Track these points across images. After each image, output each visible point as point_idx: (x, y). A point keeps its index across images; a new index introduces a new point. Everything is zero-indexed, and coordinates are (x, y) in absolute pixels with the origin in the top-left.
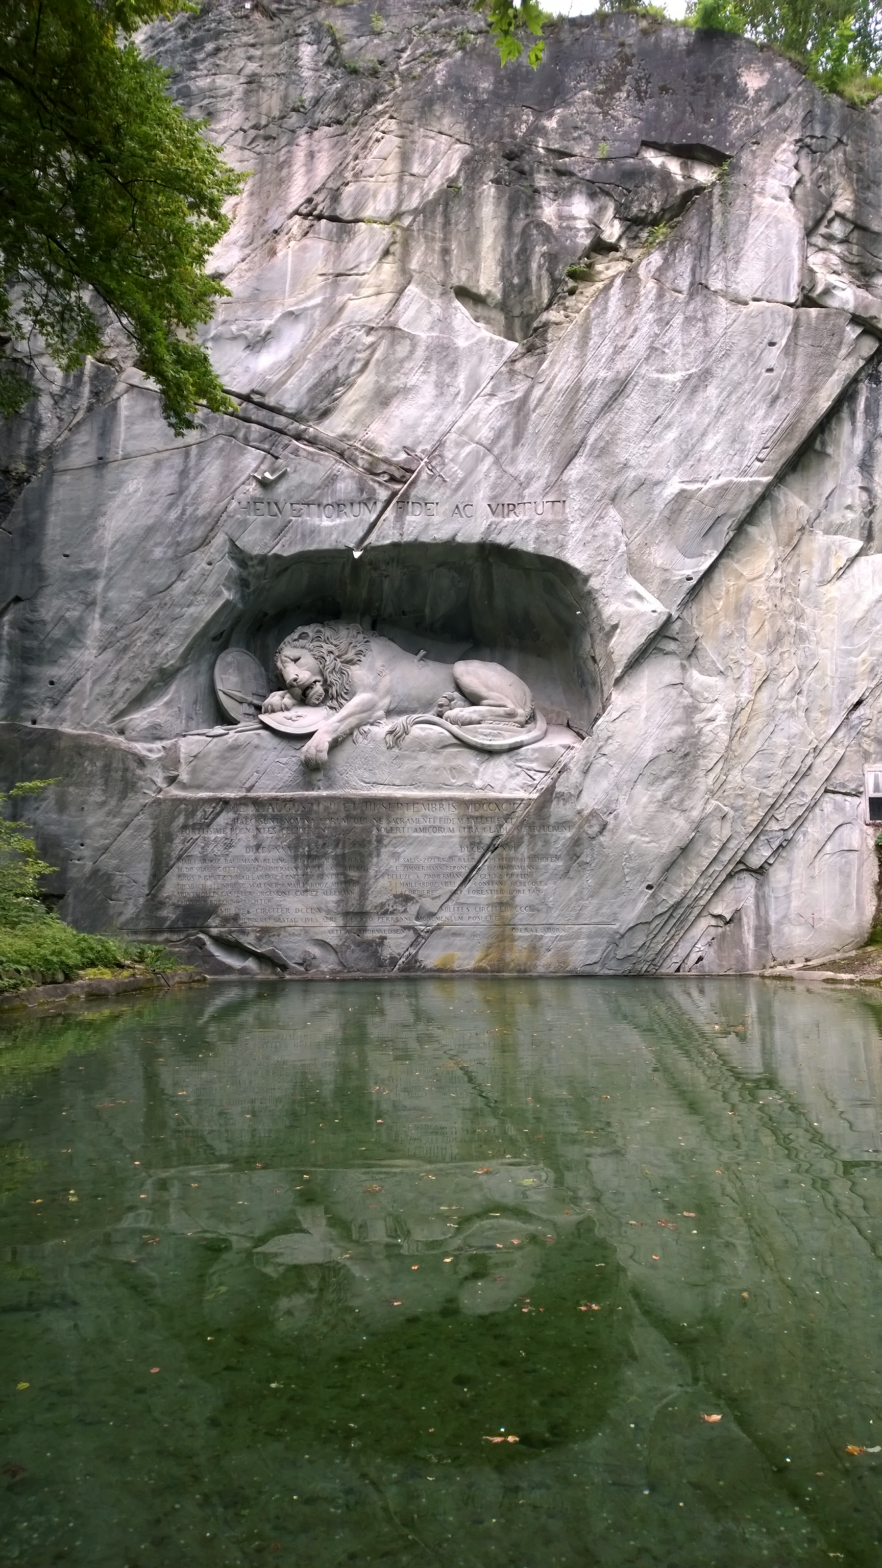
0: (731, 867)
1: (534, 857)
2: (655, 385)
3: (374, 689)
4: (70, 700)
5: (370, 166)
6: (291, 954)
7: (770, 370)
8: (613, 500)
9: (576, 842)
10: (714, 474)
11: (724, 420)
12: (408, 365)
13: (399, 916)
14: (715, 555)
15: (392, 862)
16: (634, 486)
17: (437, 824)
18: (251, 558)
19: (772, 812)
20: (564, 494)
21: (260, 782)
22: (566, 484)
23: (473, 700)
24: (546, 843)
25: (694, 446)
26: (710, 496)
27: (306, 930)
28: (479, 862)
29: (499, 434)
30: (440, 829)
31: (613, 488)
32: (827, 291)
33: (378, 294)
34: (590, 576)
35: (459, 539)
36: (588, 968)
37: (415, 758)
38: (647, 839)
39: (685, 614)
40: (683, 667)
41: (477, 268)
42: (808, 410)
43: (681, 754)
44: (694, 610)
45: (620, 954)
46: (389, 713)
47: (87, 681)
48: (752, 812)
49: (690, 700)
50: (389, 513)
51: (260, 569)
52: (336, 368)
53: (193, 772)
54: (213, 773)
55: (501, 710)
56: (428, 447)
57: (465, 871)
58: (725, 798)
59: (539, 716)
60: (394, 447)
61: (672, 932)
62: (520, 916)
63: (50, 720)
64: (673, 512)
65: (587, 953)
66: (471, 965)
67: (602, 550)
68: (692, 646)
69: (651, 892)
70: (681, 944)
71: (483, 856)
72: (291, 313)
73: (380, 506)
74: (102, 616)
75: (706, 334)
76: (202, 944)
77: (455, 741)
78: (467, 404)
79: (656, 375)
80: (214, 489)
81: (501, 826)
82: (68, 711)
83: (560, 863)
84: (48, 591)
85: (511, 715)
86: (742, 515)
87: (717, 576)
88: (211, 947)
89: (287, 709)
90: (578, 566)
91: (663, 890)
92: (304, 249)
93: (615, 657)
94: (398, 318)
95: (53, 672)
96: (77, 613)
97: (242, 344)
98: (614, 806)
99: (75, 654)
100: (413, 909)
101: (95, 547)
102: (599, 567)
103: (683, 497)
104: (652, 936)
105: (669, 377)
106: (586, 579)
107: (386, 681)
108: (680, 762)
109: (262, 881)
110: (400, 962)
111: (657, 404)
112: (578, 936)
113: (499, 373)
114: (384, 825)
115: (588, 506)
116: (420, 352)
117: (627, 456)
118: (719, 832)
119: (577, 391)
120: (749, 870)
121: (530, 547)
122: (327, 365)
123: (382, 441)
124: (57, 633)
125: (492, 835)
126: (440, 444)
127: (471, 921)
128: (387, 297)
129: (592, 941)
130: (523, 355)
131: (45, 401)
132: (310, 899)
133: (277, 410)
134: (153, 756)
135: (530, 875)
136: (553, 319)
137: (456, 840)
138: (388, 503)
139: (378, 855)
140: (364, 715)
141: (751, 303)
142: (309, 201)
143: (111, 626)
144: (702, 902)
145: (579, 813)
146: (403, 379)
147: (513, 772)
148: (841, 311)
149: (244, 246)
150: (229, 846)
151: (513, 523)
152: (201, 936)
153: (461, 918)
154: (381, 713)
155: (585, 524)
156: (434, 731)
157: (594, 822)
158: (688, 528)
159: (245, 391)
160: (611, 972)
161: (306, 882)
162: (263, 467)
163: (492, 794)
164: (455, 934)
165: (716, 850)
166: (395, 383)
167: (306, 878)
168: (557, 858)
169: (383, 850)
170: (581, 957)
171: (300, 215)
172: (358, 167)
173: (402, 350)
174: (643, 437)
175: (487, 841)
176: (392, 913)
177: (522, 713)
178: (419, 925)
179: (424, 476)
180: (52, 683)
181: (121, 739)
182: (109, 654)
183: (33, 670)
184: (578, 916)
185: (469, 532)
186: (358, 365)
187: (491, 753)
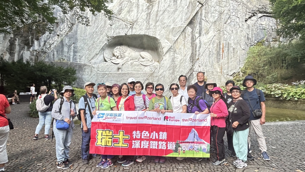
2: (169, 11)
3: (128, 56)
4: (82, 58)
7: (186, 9)
8: (163, 28)
9: (158, 79)
10: (178, 24)
11: (179, 16)
14: (178, 37)
16: (166, 26)
18: (109, 37)
21: (111, 71)
22: (156, 26)
23: (143, 58)
24: (154, 79)
25: (175, 20)
26: (177, 28)
28: (144, 82)
29: (147, 18)
30: (138, 77)
31: (163, 26)
37: (135, 67)
40: (174, 53)
42: (191, 15)
44: (175, 45)
46: (130, 60)
47: (85, 55)
49: (174, 58)
50: (130, 30)
51: (111, 38)
52: (122, 7)
53: (101, 69)
54: (104, 69)
55: (147, 60)
56: (136, 20)
59: (153, 60)
60: (130, 19)
63: (79, 62)
64: (172, 30)
68: (175, 50)
73: (129, 29)
78: (141, 13)
79: (169, 9)
80: (103, 26)
81: (147, 77)
82: (82, 60)
83: (156, 82)
84: (78, 42)
85: (149, 60)
86: (182, 31)
87: (178, 40)
89: (115, 60)
90: (158, 38)
93: (164, 52)
95: (79, 54)
96: (83, 45)
98: (163, 74)
99: (83, 51)
101: (85, 35)
102: (161, 38)
103: (173, 28)
105: (172, 10)
106: (159, 40)
107: (130, 55)
108: (173, 67)
111: (170, 14)
113: (146, 8)
116: (134, 5)
117: (165, 22)
119: (158, 12)
121: (151, 35)
122: (120, 7)
124: (80, 48)
126: (138, 19)
130: (150, 6)
134: (95, 67)
137: (141, 79)
140: (127, 60)
143: (88, 47)
145: (158, 75)
146: (132, 9)
147: (149, 69)
150: (107, 80)
151: (149, 31)
154: (129, 60)
155: (159, 32)
156: (137, 63)
158: (174, 33)
162: (111, 22)
163: (146, 72)
175: (145, 79)
177: (150, 60)
179: (135, 24)
180: (79, 56)
181: (90, 64)
182: (88, 51)
183: (76, 54)
185: (142, 33)
186: (125, 7)
187: (146, 66)
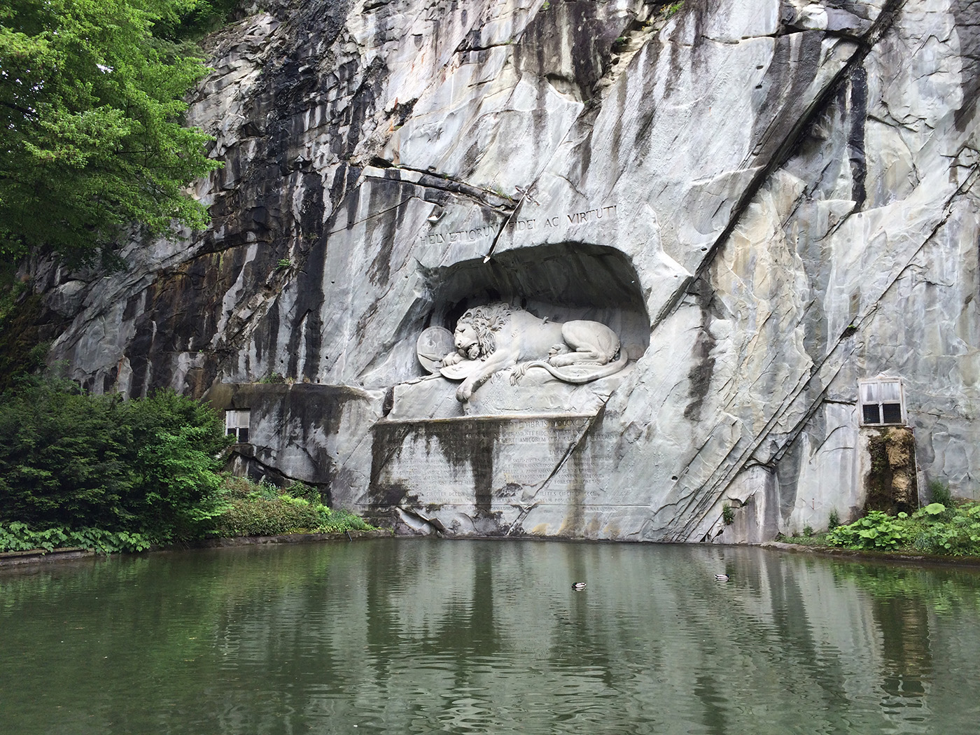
0: (742, 463)
1: (594, 457)
2: (673, 114)
3: (507, 346)
4: (336, 367)
5: (496, 11)
6: (446, 522)
7: (759, 87)
8: (648, 200)
9: (620, 447)
10: (720, 170)
11: (726, 129)
12: (518, 132)
13: (510, 498)
14: (723, 229)
15: (506, 462)
16: (660, 189)
17: (535, 435)
18: (430, 271)
19: (776, 419)
20: (615, 202)
21: (438, 411)
22: (616, 194)
23: (572, 348)
24: (601, 446)
25: (702, 153)
26: (715, 187)
27: (455, 507)
28: (562, 461)
29: (575, 167)
30: (537, 439)
31: (647, 193)
32: (805, 19)
33: (501, 90)
34: (633, 255)
35: (549, 242)
36: (632, 537)
37: (529, 391)
38: (672, 443)
39: (703, 275)
40: (704, 314)
41: (559, 60)
42: (793, 110)
43: (698, 379)
44: (710, 271)
45: (656, 526)
47: (344, 354)
48: (758, 420)
49: (707, 339)
51: (437, 276)
52: (476, 143)
53: (400, 407)
54: (410, 407)
55: (587, 355)
56: (530, 184)
57: (553, 468)
58: (734, 410)
59: (622, 356)
60: (509, 187)
61: (697, 511)
62: (587, 499)
63: (327, 380)
64: (689, 203)
65: (631, 526)
66: (556, 532)
67: (640, 237)
68: (710, 298)
69: (675, 481)
70: (705, 520)
71: (565, 456)
72: (452, 114)
73: (499, 227)
74: (352, 316)
75: (707, 71)
76: (397, 515)
77: (553, 378)
78: (554, 150)
79: (673, 107)
80: (408, 231)
81: (575, 436)
82: (335, 373)
83: (611, 461)
84: (324, 304)
85: (594, 357)
86: (741, 197)
87: (729, 245)
88: (403, 516)
89: (455, 363)
90: (623, 251)
91: (686, 480)
92: (460, 72)
93: (650, 312)
94: (513, 103)
95: (328, 351)
96: (339, 316)
97: (426, 139)
98: (648, 419)
99: (338, 339)
100: (519, 494)
101: (347, 276)
102: (639, 249)
103: (695, 191)
104: (679, 514)
105: (683, 107)
106: (631, 259)
107: (517, 340)
108: (698, 385)
109: (430, 475)
110: (511, 529)
111: (674, 128)
112: (625, 513)
113: (573, 126)
114: (501, 437)
115: (630, 207)
116: (525, 123)
117: (655, 169)
118: (730, 437)
119: (619, 130)
120: (759, 464)
121: (594, 242)
122: (471, 143)
123: (503, 185)
124: (329, 328)
125: (569, 442)
126: (536, 181)
127: (557, 502)
128: (507, 91)
129: (635, 518)
130: (588, 111)
131: (326, 194)
132: (458, 487)
133: (441, 176)
135: (593, 470)
136: (604, 83)
137: (547, 446)
138: (503, 225)
139: (498, 457)
140: (499, 364)
141: (741, 41)
142: (464, 41)
143: (356, 321)
144: (721, 489)
145: (623, 425)
146: (515, 142)
147: (590, 398)
148: (817, 31)
149: (428, 79)
150: (412, 453)
151: (585, 226)
152: (398, 509)
153: (550, 500)
154: (512, 362)
155: (629, 220)
156: (540, 372)
157: (631, 431)
158: (701, 213)
159: (425, 168)
160: (649, 540)
161: (455, 476)
163: (574, 414)
164: (546, 511)
165: (728, 450)
166: (510, 146)
167: (455, 473)
168: (609, 457)
169: (501, 454)
170: (627, 529)
171: (459, 51)
172: (490, 13)
173: (514, 124)
174: (666, 153)
175: (567, 446)
176: (506, 496)
178: (524, 504)
179: (525, 203)
180: (327, 358)
181: (361, 389)
182: (355, 338)
183: (319, 351)
184: (624, 499)
185: (557, 237)
186: (489, 139)
187: (577, 384)
